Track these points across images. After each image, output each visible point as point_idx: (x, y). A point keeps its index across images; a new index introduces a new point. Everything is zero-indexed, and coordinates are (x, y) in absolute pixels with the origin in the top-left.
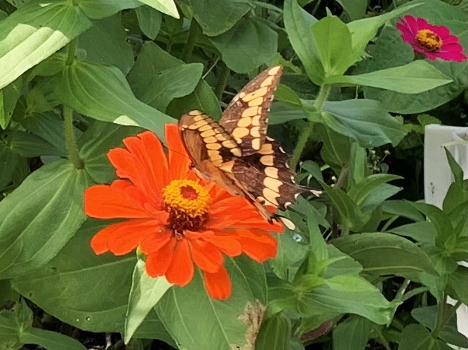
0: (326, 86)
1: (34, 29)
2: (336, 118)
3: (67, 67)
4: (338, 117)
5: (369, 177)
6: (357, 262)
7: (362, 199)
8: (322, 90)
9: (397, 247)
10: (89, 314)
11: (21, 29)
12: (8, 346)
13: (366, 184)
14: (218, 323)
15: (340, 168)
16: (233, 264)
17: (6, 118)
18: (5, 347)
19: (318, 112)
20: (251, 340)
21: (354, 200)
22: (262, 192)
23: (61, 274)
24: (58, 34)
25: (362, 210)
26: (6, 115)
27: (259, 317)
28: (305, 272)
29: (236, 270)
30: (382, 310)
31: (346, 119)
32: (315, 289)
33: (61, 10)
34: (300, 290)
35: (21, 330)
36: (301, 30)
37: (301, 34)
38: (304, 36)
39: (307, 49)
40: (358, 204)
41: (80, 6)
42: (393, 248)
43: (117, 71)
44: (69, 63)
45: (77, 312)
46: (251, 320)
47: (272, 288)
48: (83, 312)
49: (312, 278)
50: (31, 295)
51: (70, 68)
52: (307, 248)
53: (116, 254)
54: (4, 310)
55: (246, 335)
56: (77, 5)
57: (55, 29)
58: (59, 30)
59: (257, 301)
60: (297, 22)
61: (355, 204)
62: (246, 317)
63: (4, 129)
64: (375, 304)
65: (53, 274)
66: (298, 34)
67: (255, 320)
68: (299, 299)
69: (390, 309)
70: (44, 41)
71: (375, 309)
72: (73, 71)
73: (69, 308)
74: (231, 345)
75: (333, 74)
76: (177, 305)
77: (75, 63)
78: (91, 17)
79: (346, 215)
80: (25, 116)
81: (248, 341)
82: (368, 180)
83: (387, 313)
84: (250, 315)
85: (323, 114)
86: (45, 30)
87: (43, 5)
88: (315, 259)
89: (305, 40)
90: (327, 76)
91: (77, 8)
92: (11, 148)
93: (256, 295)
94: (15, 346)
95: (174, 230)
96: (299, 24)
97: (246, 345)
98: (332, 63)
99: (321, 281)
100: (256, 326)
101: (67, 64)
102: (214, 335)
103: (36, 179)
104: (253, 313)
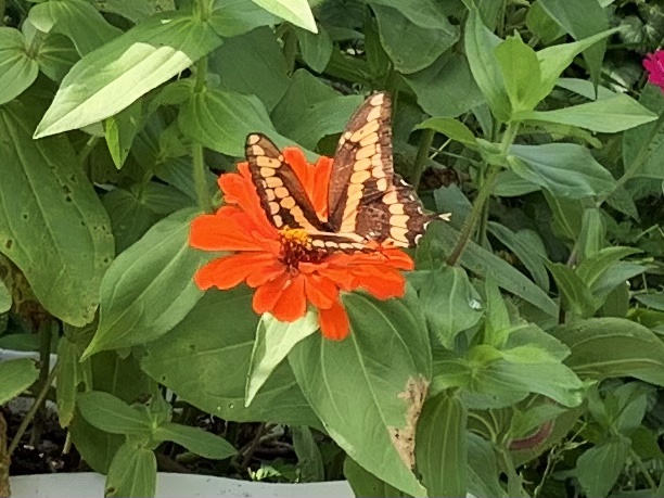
0: (513, 123)
1: (153, 48)
2: (525, 163)
3: (195, 95)
4: (529, 162)
5: (603, 251)
6: (564, 345)
7: (594, 279)
8: (508, 128)
9: (630, 335)
10: (232, 401)
11: (138, 48)
12: (139, 446)
13: (598, 260)
14: (374, 401)
15: (572, 242)
16: (392, 332)
17: (121, 156)
18: (136, 447)
19: (502, 155)
20: (412, 421)
21: (583, 280)
22: (389, 233)
23: (200, 353)
24: (180, 54)
25: (594, 294)
26: (121, 151)
27: (422, 395)
28: (481, 343)
29: (397, 340)
30: (572, 391)
31: (539, 165)
32: (493, 365)
33: (186, 26)
34: (474, 365)
35: (154, 425)
36: (485, 57)
37: (485, 62)
38: (488, 64)
39: (492, 79)
40: (589, 285)
41: (209, 20)
42: (624, 337)
43: (254, 100)
44: (198, 90)
45: (218, 398)
46: (413, 398)
47: (439, 362)
48: (226, 399)
49: (488, 350)
50: (164, 378)
51: (198, 97)
52: (481, 314)
53: (220, 288)
54: (137, 404)
55: (407, 416)
56: (205, 20)
57: (177, 49)
58: (182, 50)
59: (421, 375)
60: (480, 48)
61: (585, 286)
62: (407, 395)
63: (119, 168)
64: (565, 383)
65: (191, 353)
66: (481, 62)
67: (417, 398)
68: (473, 375)
69: (581, 390)
70: (164, 62)
71: (564, 390)
72: (202, 100)
73: (209, 393)
74: (388, 427)
75: (522, 109)
76: (326, 381)
77: (205, 89)
78: (221, 34)
79: (573, 297)
80: (157, 162)
81: (409, 423)
82: (600, 255)
83: (578, 394)
84: (411, 392)
85: (510, 158)
86: (166, 49)
87: (164, 22)
88: (492, 329)
89: (489, 68)
90: (514, 111)
91: (205, 25)
92: (143, 202)
93: (419, 368)
94: (149, 446)
95: (289, 264)
96: (482, 49)
97: (407, 428)
98: (520, 96)
99: (497, 354)
100: (418, 405)
101: (195, 91)
102: (368, 415)
103: (161, 230)
104: (416, 390)
